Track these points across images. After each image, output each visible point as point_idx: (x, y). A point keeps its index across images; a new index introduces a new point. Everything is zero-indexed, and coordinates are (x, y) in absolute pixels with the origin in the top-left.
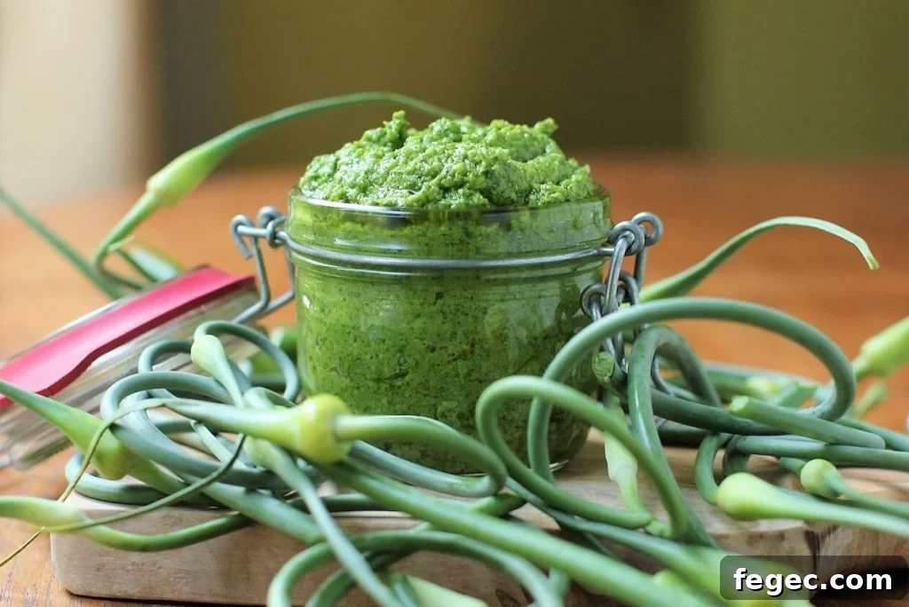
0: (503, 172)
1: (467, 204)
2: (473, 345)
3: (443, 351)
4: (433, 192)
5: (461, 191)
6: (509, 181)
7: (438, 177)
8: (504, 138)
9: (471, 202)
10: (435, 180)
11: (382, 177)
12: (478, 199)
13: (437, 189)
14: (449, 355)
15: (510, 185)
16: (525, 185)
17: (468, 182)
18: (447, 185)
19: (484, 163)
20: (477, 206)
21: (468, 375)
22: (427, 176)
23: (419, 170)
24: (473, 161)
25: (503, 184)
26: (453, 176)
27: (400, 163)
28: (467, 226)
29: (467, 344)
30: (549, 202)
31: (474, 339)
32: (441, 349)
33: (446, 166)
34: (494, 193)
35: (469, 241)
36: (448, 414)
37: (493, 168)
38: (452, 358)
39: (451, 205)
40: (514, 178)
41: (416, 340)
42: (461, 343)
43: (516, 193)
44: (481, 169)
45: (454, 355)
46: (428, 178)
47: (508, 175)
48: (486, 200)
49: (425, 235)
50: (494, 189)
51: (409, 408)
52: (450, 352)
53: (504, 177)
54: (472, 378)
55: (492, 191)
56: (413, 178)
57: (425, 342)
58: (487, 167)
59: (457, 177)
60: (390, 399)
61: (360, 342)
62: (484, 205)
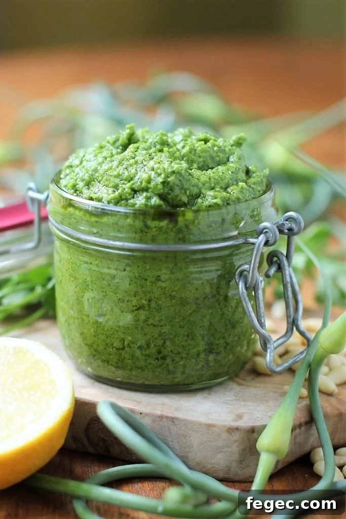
0: (177, 182)
1: (146, 205)
2: (150, 301)
3: (129, 303)
4: (126, 193)
5: (145, 194)
6: (182, 188)
7: (132, 182)
8: (195, 150)
9: (149, 204)
10: (129, 185)
11: (101, 175)
12: (155, 201)
13: (129, 191)
14: (133, 306)
15: (183, 191)
16: (195, 191)
17: (150, 188)
18: (136, 189)
19: (163, 176)
20: (152, 207)
21: (146, 321)
22: (126, 180)
23: (121, 175)
24: (156, 173)
25: (177, 191)
26: (141, 183)
27: (114, 167)
28: (145, 220)
29: (146, 300)
30: (210, 206)
31: (151, 297)
32: (128, 301)
33: (139, 174)
34: (169, 197)
35: (147, 231)
36: (132, 345)
37: (169, 180)
38: (135, 308)
39: (136, 204)
40: (186, 186)
41: (111, 294)
42: (141, 299)
43: (188, 197)
44: (160, 179)
45: (136, 306)
46: (126, 182)
47: (182, 185)
48: (162, 202)
49: (117, 224)
50: (169, 194)
51: (107, 338)
52: (134, 304)
53: (178, 186)
54: (149, 323)
55: (167, 196)
56: (117, 181)
57: (118, 295)
58: (165, 178)
59: (144, 184)
60: (96, 330)
61: (78, 289)
62: (160, 206)
